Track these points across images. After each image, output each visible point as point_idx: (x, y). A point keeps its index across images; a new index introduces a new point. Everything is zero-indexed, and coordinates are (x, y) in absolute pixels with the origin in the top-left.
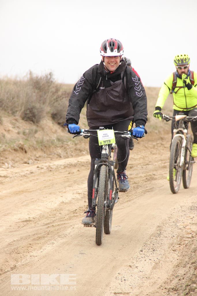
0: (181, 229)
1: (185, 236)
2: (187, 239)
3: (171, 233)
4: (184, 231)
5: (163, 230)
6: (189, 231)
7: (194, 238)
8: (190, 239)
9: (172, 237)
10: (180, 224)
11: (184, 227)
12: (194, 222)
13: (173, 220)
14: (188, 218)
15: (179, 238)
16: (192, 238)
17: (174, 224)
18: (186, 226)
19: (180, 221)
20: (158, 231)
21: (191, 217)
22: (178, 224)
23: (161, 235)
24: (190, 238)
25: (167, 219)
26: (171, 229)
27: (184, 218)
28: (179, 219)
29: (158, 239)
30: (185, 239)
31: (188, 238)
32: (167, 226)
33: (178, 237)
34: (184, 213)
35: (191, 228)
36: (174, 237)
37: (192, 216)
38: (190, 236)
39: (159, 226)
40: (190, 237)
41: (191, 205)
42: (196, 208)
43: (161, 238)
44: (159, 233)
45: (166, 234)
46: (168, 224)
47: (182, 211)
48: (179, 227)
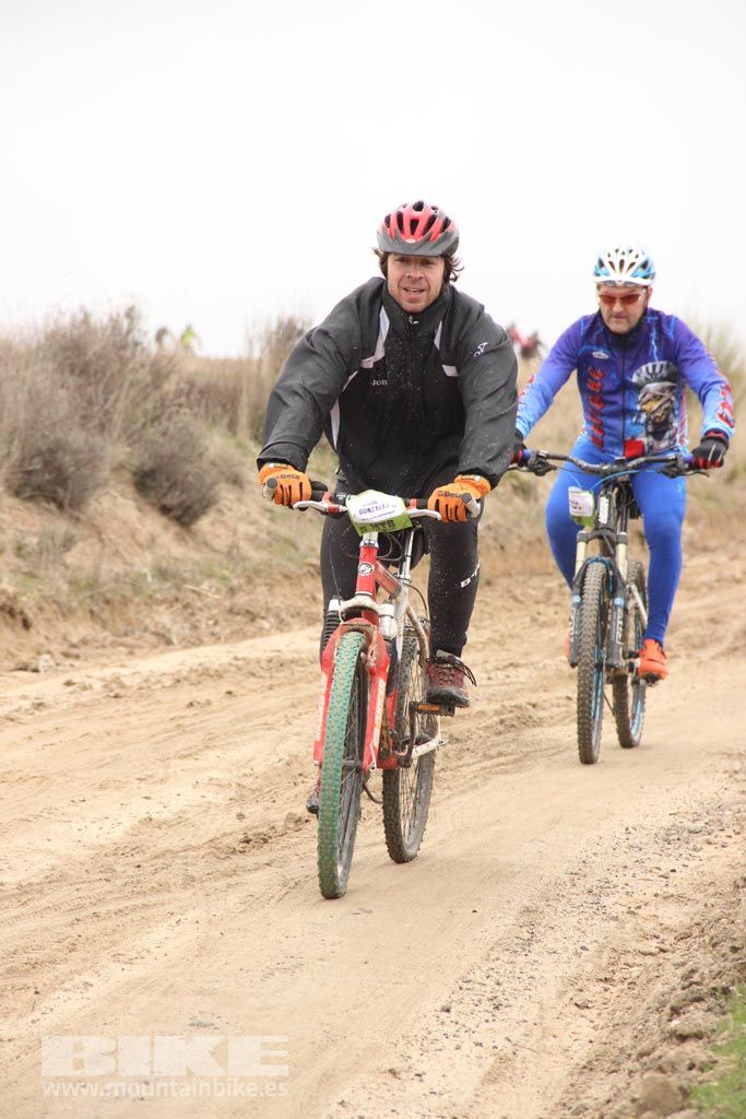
0: (616, 919)
1: (633, 945)
2: (639, 960)
3: (578, 934)
4: (629, 926)
5: (544, 923)
6: (649, 927)
7: (668, 955)
8: (649, 960)
9: (576, 953)
10: (614, 900)
11: (632, 913)
12: (671, 890)
13: (591, 883)
14: (649, 876)
15: (605, 955)
16: (662, 954)
17: (591, 899)
18: (639, 907)
19: (615, 886)
20: (524, 929)
21: (662, 873)
22: (606, 901)
23: (535, 946)
24: (651, 954)
25: (567, 878)
26: (574, 921)
27: (634, 876)
28: (612, 878)
29: (521, 959)
30: (629, 959)
31: (645, 954)
32: (560, 908)
33: (600, 952)
34: (638, 856)
35: (660, 913)
36: (585, 953)
37: (666, 866)
38: (652, 946)
39: (527, 910)
40: (654, 950)
41: (667, 822)
42: (686, 834)
43: (532, 957)
44: (527, 936)
45: (556, 940)
46: (564, 901)
47: (631, 847)
48: (609, 911)
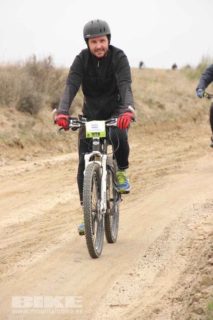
0: (191, 230)
1: (196, 238)
2: (198, 242)
3: (181, 234)
4: (195, 232)
5: (171, 231)
6: (201, 232)
7: (206, 240)
8: (201, 242)
9: (181, 240)
10: (191, 225)
11: (196, 228)
12: (207, 222)
13: (184, 220)
14: (200, 218)
15: (189, 240)
16: (205, 240)
17: (184, 224)
18: (198, 227)
19: (191, 221)
20: (166, 233)
21: (204, 217)
22: (189, 225)
23: (169, 238)
24: (202, 240)
25: (177, 219)
26: (180, 231)
27: (196, 218)
28: (190, 218)
29: (165, 242)
30: (196, 241)
31: (200, 240)
32: (176, 227)
33: (187, 239)
34: (197, 212)
35: (204, 228)
36: (183, 240)
37: (205, 215)
38: (202, 237)
39: (167, 228)
40: (202, 239)
41: (205, 202)
42: (210, 206)
43: (168, 241)
44: (166, 235)
45: (175, 236)
46: (177, 225)
47: (195, 209)
48: (189, 228)
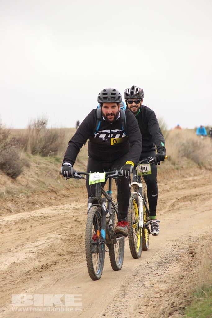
0: (148, 288)
1: (153, 295)
2: (155, 299)
3: (137, 293)
4: (151, 290)
5: (128, 289)
6: (157, 290)
7: (163, 298)
8: (158, 299)
9: (138, 298)
10: (146, 283)
11: (151, 286)
12: (162, 280)
13: (139, 278)
14: (155, 276)
15: (146, 298)
16: (161, 298)
17: (140, 283)
18: (153, 285)
19: (146, 279)
20: (123, 292)
21: (159, 275)
22: (145, 283)
23: (126, 296)
24: (158, 298)
25: (133, 277)
26: (136, 289)
27: (151, 276)
28: (145, 276)
29: (123, 300)
30: (152, 299)
31: (156, 298)
32: (132, 285)
33: (144, 297)
34: (151, 270)
35: (159, 286)
36: (140, 298)
37: (159, 273)
38: (158, 295)
39: (123, 286)
40: (159, 297)
41: (158, 260)
42: (164, 263)
43: (126, 299)
44: (123, 293)
45: (132, 294)
46: (133, 283)
47: (149, 267)
48: (145, 286)
